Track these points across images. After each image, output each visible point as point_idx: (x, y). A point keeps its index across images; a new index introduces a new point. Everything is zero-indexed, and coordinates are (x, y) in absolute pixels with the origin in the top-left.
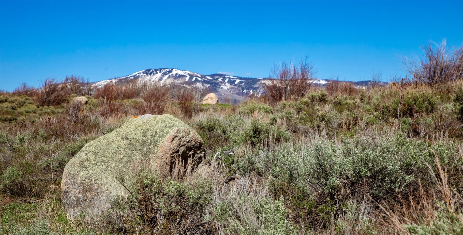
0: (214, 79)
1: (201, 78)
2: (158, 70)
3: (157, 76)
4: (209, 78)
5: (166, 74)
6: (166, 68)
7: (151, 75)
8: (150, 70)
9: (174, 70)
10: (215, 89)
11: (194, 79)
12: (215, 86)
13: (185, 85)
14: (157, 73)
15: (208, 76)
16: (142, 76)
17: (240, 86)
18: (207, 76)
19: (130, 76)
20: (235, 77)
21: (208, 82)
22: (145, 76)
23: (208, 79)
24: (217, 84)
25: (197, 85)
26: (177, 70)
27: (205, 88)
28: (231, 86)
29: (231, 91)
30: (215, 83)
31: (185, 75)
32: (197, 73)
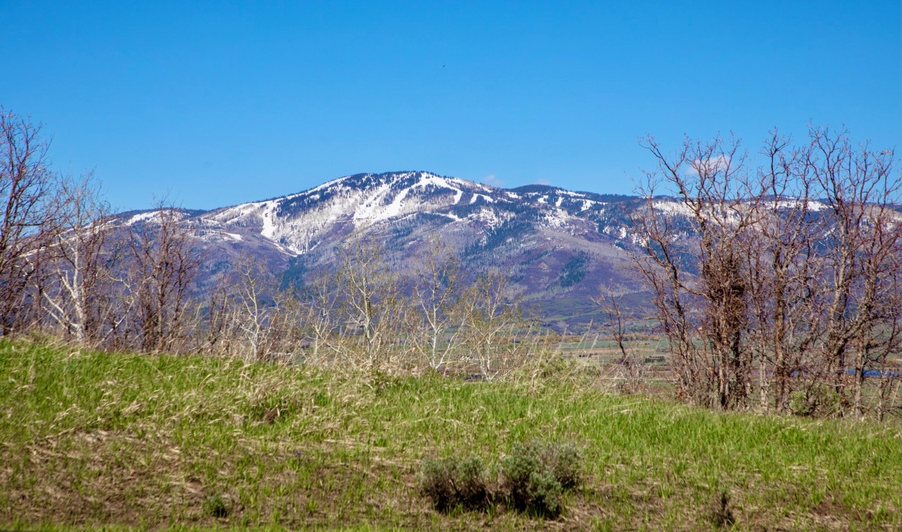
0: (527, 199)
1: (491, 195)
2: (381, 176)
3: (378, 193)
4: (513, 196)
5: (402, 188)
6: (402, 170)
7: (363, 189)
8: (362, 175)
9: (424, 175)
10: (529, 225)
11: (474, 200)
12: (528, 217)
13: (451, 216)
14: (379, 184)
15: (511, 191)
16: (341, 191)
17: (593, 217)
18: (507, 190)
19: (310, 192)
20: (580, 193)
21: (511, 207)
22: (348, 191)
23: (509, 199)
24: (535, 211)
25: (482, 215)
26: (431, 176)
27: (502, 222)
28: (569, 217)
29: (569, 230)
30: (527, 208)
31: (452, 188)
32: (483, 185)
